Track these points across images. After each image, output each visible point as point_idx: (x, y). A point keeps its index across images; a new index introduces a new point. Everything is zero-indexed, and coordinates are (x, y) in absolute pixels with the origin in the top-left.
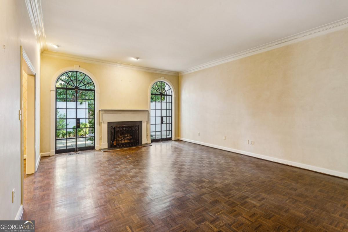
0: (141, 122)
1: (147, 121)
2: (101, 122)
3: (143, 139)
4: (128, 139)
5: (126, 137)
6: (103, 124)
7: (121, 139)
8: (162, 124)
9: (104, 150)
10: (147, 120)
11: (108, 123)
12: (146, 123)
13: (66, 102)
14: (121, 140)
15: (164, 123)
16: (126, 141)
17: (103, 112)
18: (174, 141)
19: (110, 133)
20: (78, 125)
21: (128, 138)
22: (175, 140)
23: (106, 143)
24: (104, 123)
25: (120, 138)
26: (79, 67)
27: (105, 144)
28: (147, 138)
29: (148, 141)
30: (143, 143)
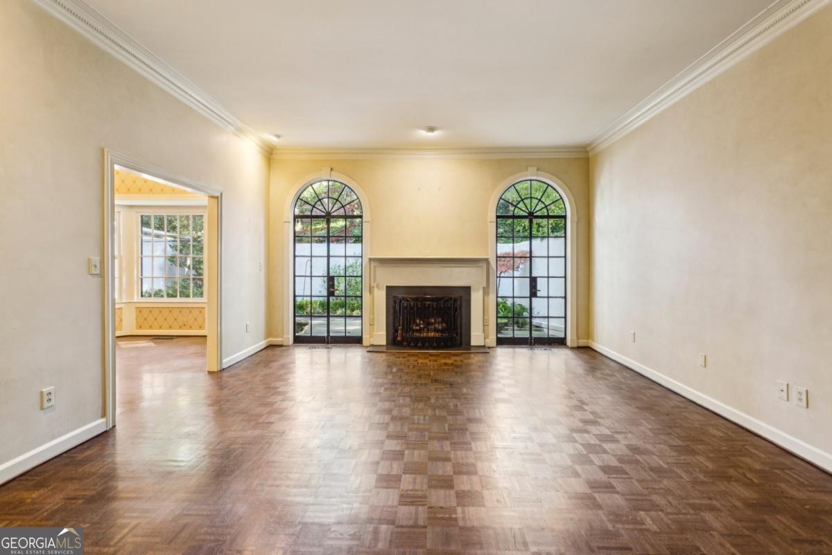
0: (467, 290)
1: (484, 288)
2: (372, 285)
3: (473, 333)
4: (436, 330)
5: (432, 324)
6: (376, 290)
7: (418, 328)
8: (533, 299)
9: (374, 349)
10: (485, 286)
11: (387, 287)
12: (481, 293)
13: (311, 242)
14: (420, 331)
15: (539, 294)
16: (432, 334)
17: (377, 264)
18: (572, 348)
19: (392, 311)
20: (331, 290)
21: (435, 328)
22: (575, 345)
23: (384, 333)
24: (378, 287)
25: (417, 325)
26: (332, 170)
27: (379, 335)
28: (484, 332)
29: (487, 340)
30: (473, 343)
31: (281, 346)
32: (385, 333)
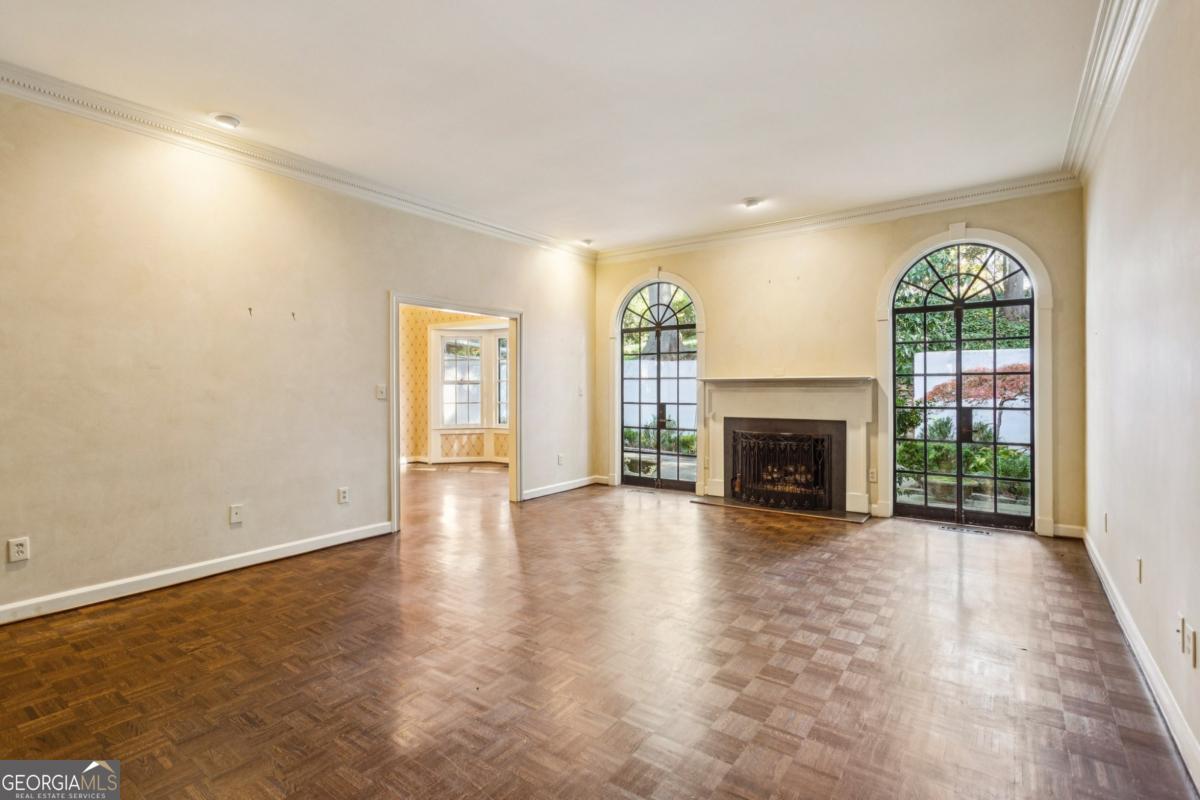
0: (841, 426)
1: (868, 424)
2: (707, 415)
3: (850, 493)
4: (797, 483)
5: (791, 474)
6: (711, 423)
7: (769, 478)
8: (965, 444)
9: (708, 501)
10: (870, 420)
11: (725, 419)
12: (863, 431)
13: (640, 360)
14: (773, 482)
15: (976, 438)
16: (789, 488)
17: (713, 388)
18: (1044, 539)
19: (731, 451)
20: (662, 420)
21: (796, 480)
22: (1050, 533)
24: (714, 417)
25: (771, 474)
26: (660, 269)
27: (716, 485)
28: (868, 491)
29: (874, 506)
30: (849, 507)
31: (607, 485)
32: (722, 480)
